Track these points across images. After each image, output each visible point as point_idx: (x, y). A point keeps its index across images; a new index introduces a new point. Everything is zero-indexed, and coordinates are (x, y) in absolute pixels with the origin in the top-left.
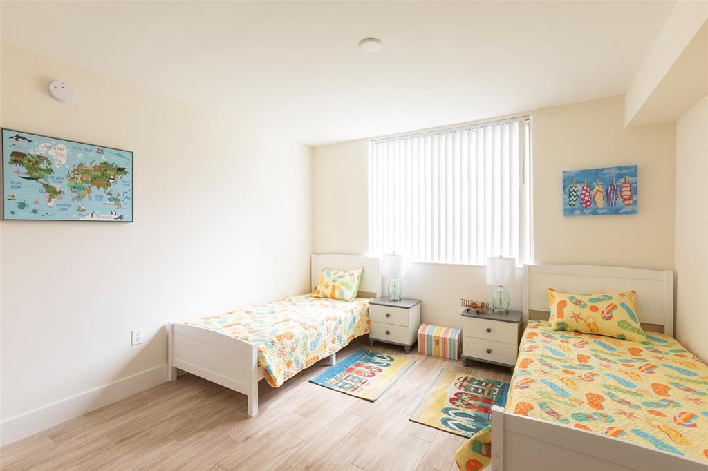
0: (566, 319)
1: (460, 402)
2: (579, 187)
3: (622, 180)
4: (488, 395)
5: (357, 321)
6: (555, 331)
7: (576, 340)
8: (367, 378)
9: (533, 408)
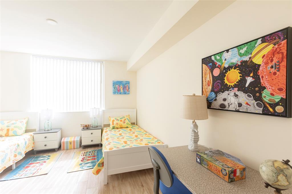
0: (115, 125)
1: (85, 160)
2: (117, 86)
3: (126, 85)
4: (94, 154)
5: (27, 144)
6: (112, 129)
7: (118, 130)
8: (39, 167)
9: (113, 148)
